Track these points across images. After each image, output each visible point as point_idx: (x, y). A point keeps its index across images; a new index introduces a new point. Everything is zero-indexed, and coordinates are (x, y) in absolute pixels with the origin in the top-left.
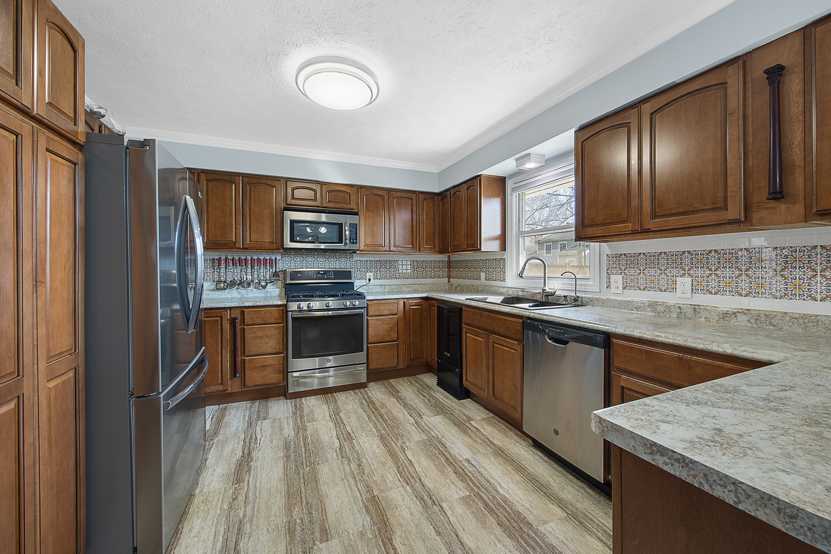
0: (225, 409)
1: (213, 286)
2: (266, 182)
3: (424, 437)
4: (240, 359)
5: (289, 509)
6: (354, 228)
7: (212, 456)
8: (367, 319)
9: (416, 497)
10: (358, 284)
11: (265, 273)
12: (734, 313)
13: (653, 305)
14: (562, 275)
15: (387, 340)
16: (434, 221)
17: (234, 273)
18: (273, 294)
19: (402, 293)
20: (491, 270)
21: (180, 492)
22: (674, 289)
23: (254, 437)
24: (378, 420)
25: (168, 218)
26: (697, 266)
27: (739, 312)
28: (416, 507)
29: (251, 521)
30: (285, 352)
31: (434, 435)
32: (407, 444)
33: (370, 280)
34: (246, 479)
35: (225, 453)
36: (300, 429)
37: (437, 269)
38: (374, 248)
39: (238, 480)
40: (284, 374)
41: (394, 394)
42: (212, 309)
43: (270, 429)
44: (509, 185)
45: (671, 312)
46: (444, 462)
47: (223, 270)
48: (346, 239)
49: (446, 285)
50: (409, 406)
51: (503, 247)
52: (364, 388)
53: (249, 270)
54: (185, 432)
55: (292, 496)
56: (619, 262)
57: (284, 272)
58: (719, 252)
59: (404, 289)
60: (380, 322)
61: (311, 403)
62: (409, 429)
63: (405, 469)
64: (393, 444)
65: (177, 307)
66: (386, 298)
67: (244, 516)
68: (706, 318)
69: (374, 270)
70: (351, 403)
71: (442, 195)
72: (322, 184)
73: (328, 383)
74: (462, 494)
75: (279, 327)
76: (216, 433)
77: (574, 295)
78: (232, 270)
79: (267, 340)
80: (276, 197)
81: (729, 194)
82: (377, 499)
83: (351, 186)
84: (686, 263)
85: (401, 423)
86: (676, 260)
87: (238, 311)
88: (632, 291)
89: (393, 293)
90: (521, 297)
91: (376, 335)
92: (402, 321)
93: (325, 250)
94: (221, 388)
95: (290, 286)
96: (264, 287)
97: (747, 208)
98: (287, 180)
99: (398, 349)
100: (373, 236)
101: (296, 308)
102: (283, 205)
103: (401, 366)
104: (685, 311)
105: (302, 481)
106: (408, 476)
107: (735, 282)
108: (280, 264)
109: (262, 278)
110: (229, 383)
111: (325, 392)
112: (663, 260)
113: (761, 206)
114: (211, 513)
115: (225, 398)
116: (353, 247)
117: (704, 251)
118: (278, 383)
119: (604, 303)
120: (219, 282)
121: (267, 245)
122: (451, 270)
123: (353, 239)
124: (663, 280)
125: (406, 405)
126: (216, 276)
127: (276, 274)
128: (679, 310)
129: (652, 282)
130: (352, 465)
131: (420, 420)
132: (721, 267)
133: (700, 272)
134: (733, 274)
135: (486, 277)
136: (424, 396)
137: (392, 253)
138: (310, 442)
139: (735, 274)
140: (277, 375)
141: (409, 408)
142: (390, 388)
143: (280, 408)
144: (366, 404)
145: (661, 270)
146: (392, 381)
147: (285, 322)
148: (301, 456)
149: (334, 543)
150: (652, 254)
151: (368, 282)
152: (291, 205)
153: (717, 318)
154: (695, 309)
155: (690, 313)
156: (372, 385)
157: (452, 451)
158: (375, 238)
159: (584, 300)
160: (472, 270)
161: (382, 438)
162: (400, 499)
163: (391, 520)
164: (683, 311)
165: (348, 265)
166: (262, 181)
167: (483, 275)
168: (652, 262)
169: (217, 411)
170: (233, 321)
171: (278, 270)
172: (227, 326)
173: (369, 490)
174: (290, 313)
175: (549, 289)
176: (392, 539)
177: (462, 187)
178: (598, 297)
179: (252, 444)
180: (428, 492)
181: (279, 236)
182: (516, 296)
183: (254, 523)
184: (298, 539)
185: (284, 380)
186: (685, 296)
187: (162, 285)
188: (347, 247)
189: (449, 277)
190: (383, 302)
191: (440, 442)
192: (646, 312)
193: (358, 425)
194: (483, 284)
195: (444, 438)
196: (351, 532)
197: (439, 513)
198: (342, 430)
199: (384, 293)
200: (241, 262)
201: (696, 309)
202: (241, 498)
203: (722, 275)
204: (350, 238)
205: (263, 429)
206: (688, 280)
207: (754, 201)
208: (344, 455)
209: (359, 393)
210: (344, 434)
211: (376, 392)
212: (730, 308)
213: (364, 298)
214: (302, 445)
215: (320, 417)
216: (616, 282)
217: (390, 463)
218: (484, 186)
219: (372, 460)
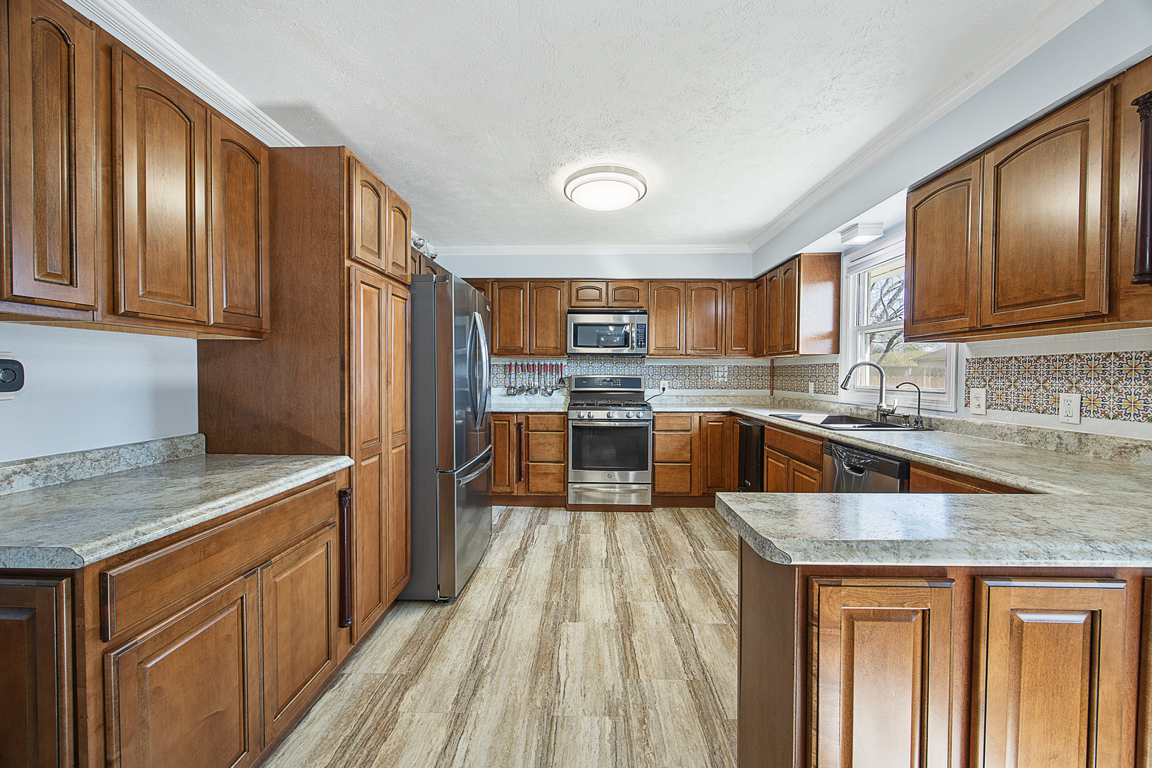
0: (512, 510)
1: (505, 392)
2: (551, 284)
3: (698, 566)
4: (525, 463)
5: (549, 593)
6: (643, 331)
7: (496, 544)
8: (653, 434)
9: (667, 612)
10: (648, 393)
11: (551, 379)
12: (1136, 447)
13: (1023, 432)
14: (897, 387)
15: (677, 460)
16: (747, 315)
17: (522, 379)
18: (558, 401)
19: (703, 406)
20: (821, 379)
21: (470, 563)
22: (1056, 410)
23: (531, 536)
24: (653, 543)
25: (464, 327)
26: (1088, 376)
27: (1142, 446)
28: (664, 620)
29: (519, 594)
30: (566, 462)
31: (710, 567)
32: (676, 569)
33: (664, 389)
34: (520, 566)
35: (506, 544)
36: (574, 538)
37: (754, 378)
38: (667, 352)
39: (513, 565)
40: (564, 484)
41: (681, 522)
42: (501, 413)
43: (546, 532)
44: (845, 263)
45: (1048, 443)
46: (710, 593)
47: (513, 376)
48: (632, 342)
49: (767, 398)
50: (693, 537)
51: (836, 349)
52: (649, 511)
53: (537, 376)
54: (476, 521)
55: (553, 585)
56: (983, 370)
57: (570, 378)
58: (1121, 356)
59: (708, 401)
60: (669, 438)
61: (589, 517)
62: (684, 557)
63: (665, 589)
64: (661, 566)
65: (469, 410)
66: (677, 411)
67: (514, 589)
68: (1095, 453)
69: (669, 377)
70: (629, 524)
71: (757, 282)
72: (607, 281)
73: (613, 501)
74: (717, 621)
75: (560, 436)
76: (502, 528)
77: (917, 414)
78: (521, 376)
79: (549, 447)
80: (561, 302)
81: (1087, 276)
82: (628, 605)
83: (641, 280)
84: (1074, 372)
85: (677, 550)
86: (1060, 367)
87: (524, 416)
88: (999, 412)
89: (692, 406)
90: (855, 416)
91: (664, 453)
92: (698, 439)
93: (612, 355)
94: (508, 490)
95: (575, 394)
96: (550, 394)
97: (1113, 296)
98: (572, 280)
99: (691, 471)
100: (666, 338)
101: (576, 417)
102: (567, 308)
103: (695, 493)
104: (1066, 442)
105: (565, 577)
106: (665, 593)
107: (1143, 401)
108: (566, 370)
109: (548, 385)
110: (515, 486)
111: (606, 508)
112: (1042, 367)
113: (1131, 292)
114: (491, 582)
115: (511, 500)
116: (643, 351)
117: (1100, 354)
118: (559, 492)
119: (959, 427)
120: (510, 388)
121: (552, 351)
122: (775, 378)
123: (641, 342)
124: (1041, 397)
125: (690, 535)
126: (507, 382)
127: (562, 381)
128: (1058, 441)
129: (1026, 399)
130: (613, 575)
131: (700, 551)
132: (1124, 379)
133: (1093, 385)
134: (1141, 388)
135: (815, 388)
136: (716, 530)
137: (689, 357)
138: (579, 549)
139: (1143, 389)
140: (558, 484)
141: (692, 538)
142: (678, 516)
143: (559, 518)
144: (646, 527)
145: (1038, 382)
146: (683, 510)
147: (566, 431)
148: (568, 558)
149: (580, 625)
150: (1027, 358)
151: (662, 391)
152: (575, 307)
153: (1110, 453)
154: (1080, 440)
155: (1073, 442)
156: (658, 511)
157: (724, 585)
158: (667, 340)
159: (933, 423)
160: (799, 378)
161: (651, 559)
162: (651, 610)
163: (636, 622)
164: (1065, 442)
165: (639, 371)
166: (547, 284)
167: (811, 386)
168: (1027, 370)
169: (504, 511)
170: (519, 425)
171: (564, 376)
172: (514, 430)
173: (623, 596)
174: (570, 422)
175: (888, 406)
176: (631, 635)
177: (778, 270)
178: (951, 419)
179: (529, 542)
180: (681, 611)
181: (564, 341)
182: (848, 415)
183: (520, 596)
184: (552, 614)
185: (564, 490)
186: (1071, 420)
187: (458, 389)
188: (634, 352)
189: (772, 388)
190: (673, 415)
191: (714, 574)
192: (1014, 441)
193: (631, 544)
194: (811, 398)
195: (722, 572)
196: (597, 621)
197: (686, 629)
198: (613, 545)
199: (682, 405)
200: (530, 368)
201: (1081, 438)
202: (514, 578)
203: (1125, 391)
204: (638, 340)
205: (541, 532)
206: (1075, 397)
207: (1122, 286)
208: (608, 565)
209: (641, 516)
210: (614, 549)
211: (661, 517)
212: (1131, 440)
213: (650, 409)
214: (572, 551)
215: (595, 530)
216: (977, 398)
217: (652, 580)
218: (804, 268)
219: (634, 575)
